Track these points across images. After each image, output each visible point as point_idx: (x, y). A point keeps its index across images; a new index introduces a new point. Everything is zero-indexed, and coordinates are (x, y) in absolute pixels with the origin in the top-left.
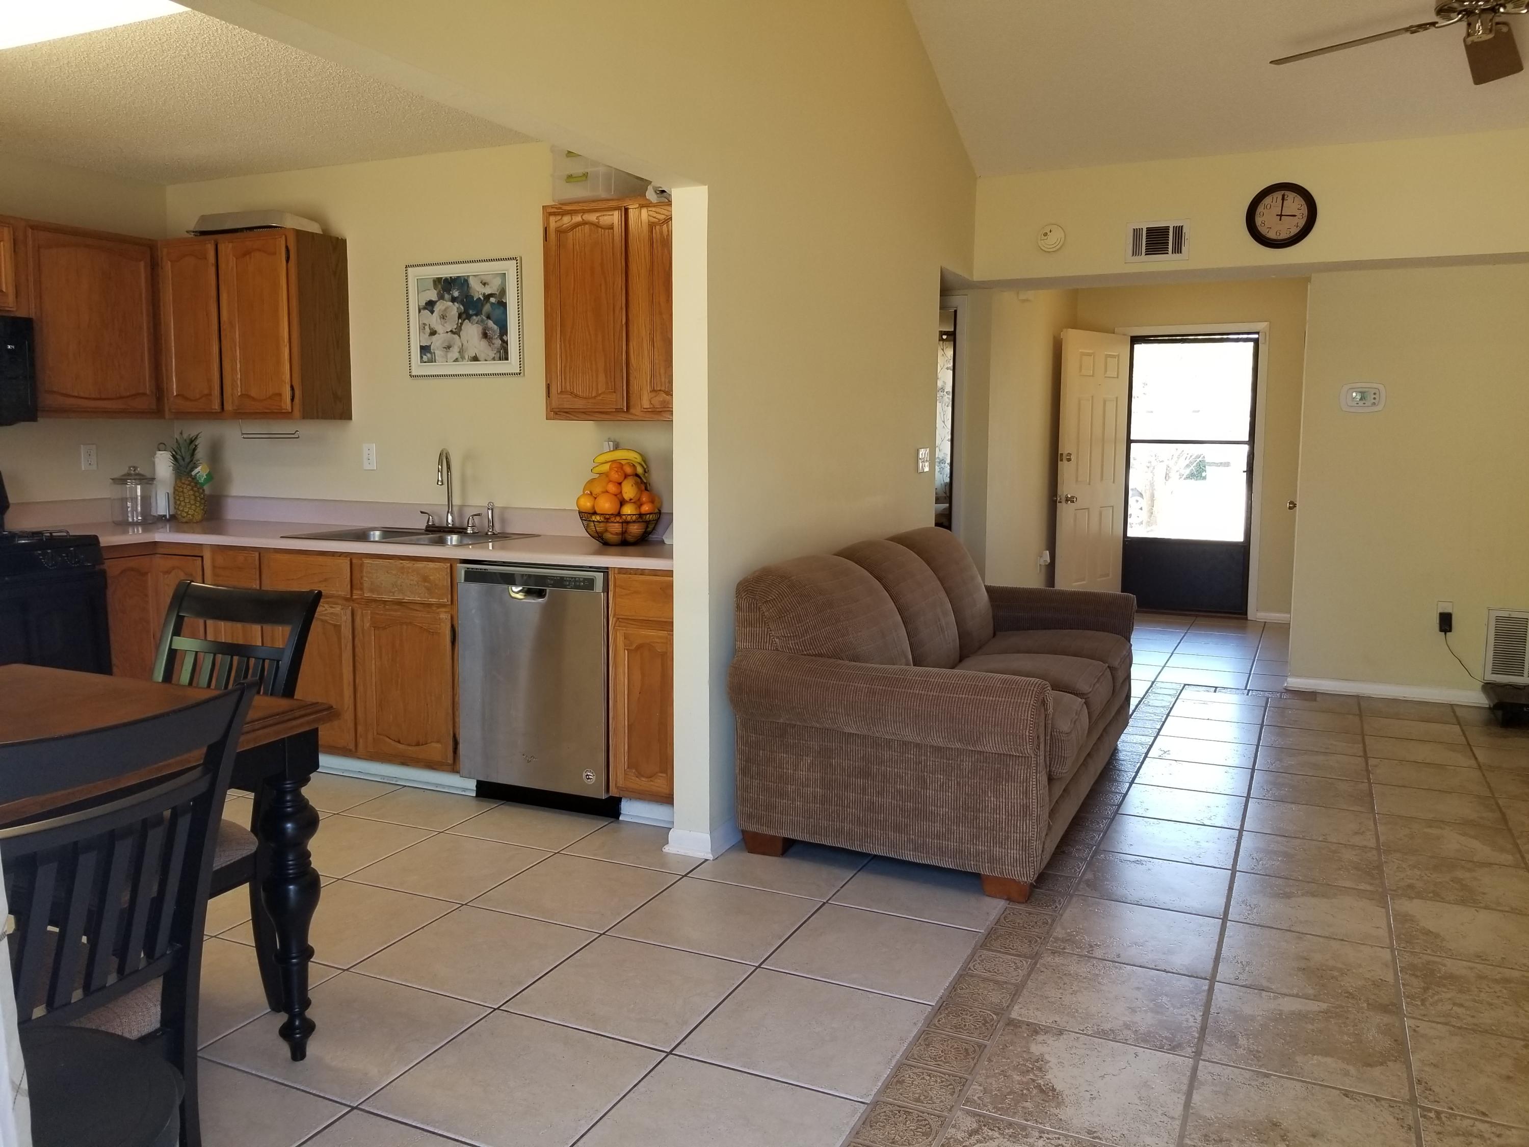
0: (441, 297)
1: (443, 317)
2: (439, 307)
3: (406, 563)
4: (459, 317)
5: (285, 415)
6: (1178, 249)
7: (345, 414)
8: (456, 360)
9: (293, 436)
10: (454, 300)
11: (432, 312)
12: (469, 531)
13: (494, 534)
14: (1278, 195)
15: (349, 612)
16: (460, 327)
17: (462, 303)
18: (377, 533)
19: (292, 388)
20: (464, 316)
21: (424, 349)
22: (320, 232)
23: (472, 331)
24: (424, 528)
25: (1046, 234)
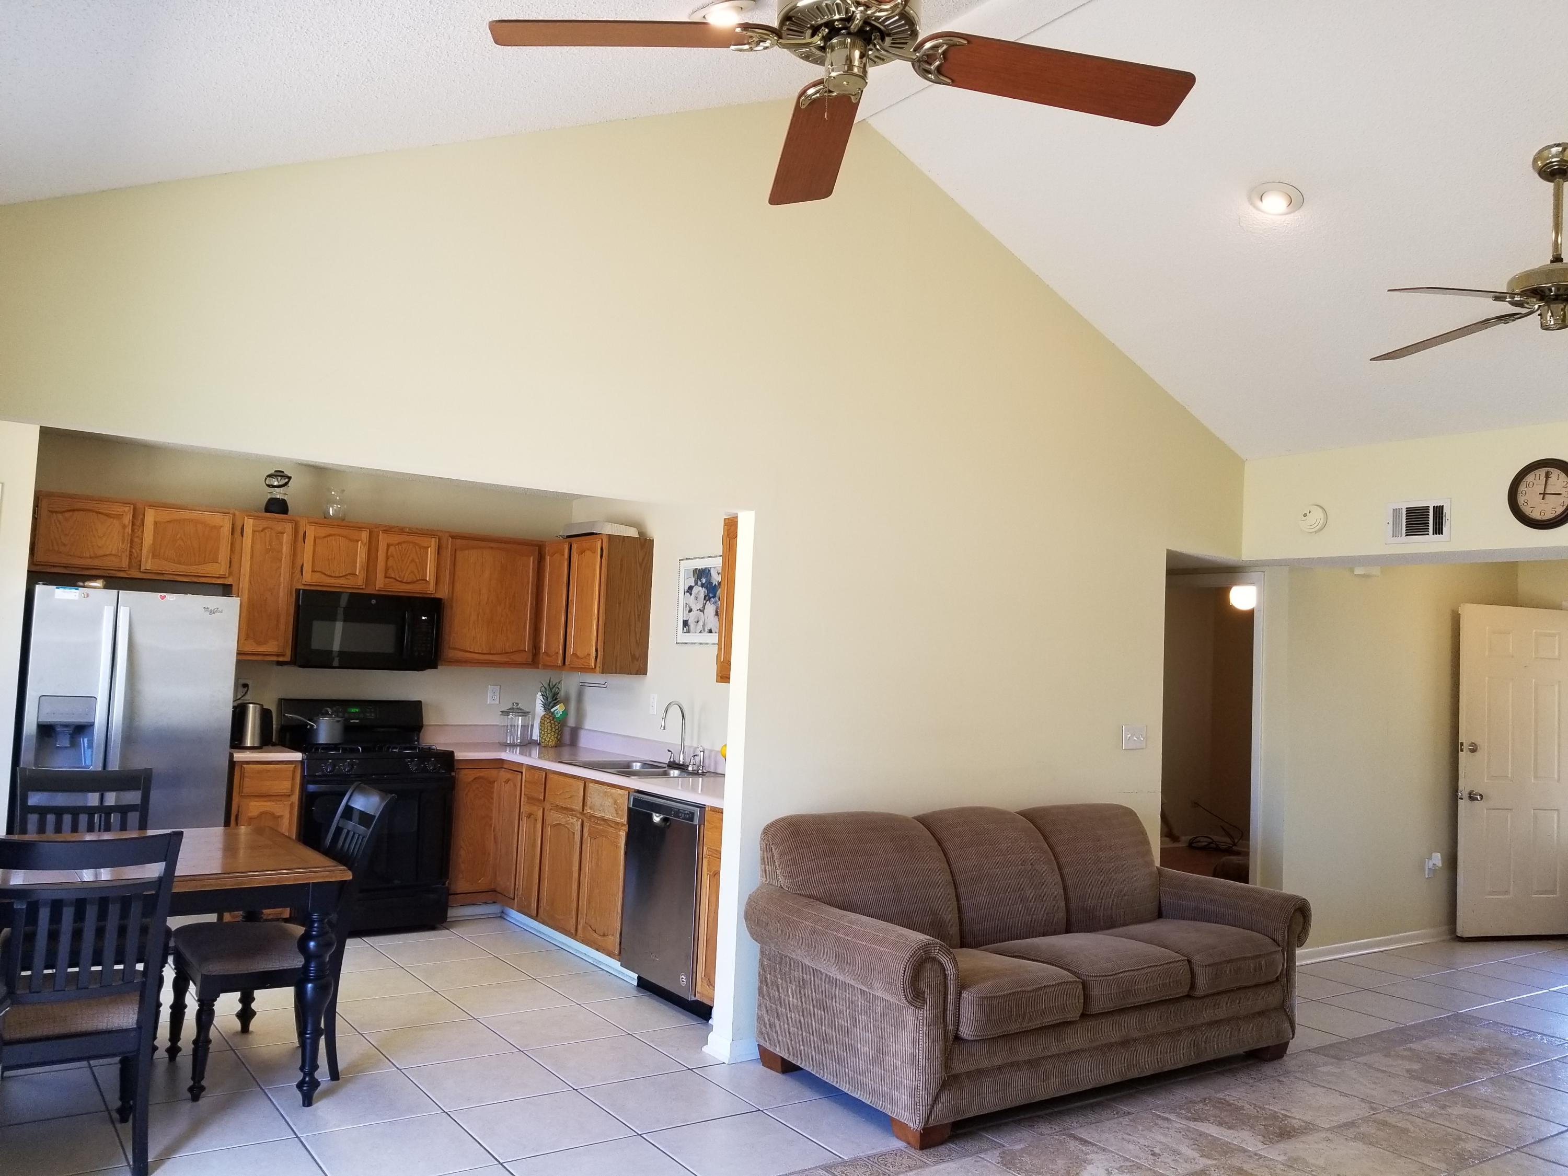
0: (696, 584)
1: (696, 598)
2: (694, 591)
3: (608, 789)
4: (704, 599)
5: (592, 670)
6: (1438, 530)
7: (642, 670)
8: (700, 632)
9: (604, 686)
10: (702, 586)
11: (691, 594)
12: (690, 768)
13: (703, 772)
14: (1542, 472)
15: (579, 823)
16: (704, 607)
17: (706, 588)
18: (639, 764)
19: (597, 651)
20: (707, 598)
21: (686, 623)
22: (636, 535)
23: (710, 608)
24: (667, 762)
25: (1305, 515)
